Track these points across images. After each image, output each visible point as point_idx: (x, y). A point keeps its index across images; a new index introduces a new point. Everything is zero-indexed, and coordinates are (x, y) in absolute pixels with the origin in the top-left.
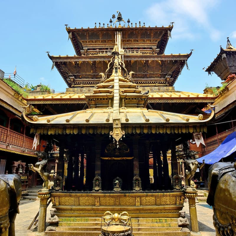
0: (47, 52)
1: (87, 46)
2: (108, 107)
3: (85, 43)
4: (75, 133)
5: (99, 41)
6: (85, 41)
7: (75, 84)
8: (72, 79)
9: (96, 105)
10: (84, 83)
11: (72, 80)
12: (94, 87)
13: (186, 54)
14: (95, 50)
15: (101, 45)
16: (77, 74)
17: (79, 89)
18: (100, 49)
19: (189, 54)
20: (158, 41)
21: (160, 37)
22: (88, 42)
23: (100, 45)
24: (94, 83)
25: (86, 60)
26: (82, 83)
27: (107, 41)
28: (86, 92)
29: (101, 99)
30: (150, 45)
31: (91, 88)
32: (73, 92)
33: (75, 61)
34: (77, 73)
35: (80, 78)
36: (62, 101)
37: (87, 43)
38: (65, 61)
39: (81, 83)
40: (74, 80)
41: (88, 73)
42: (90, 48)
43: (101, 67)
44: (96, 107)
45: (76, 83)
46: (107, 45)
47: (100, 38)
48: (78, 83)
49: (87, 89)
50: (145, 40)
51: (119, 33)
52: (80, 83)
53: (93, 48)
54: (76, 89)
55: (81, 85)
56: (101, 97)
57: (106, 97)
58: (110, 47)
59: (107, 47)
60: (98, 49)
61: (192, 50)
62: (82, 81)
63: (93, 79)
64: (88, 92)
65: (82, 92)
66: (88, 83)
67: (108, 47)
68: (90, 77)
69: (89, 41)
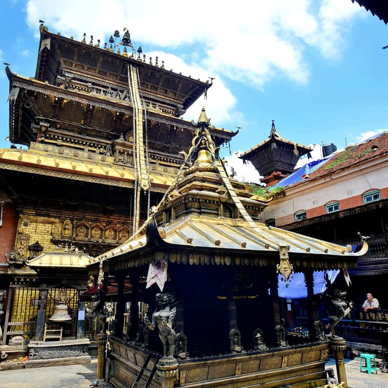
0: (6, 64)
1: (72, 71)
2: (217, 215)
3: (69, 66)
4: (228, 264)
5: (95, 70)
6: (70, 62)
7: (46, 138)
8: (44, 126)
9: (200, 209)
10: (64, 139)
11: (43, 129)
12: (83, 149)
13: (230, 132)
14: (85, 84)
15: (97, 78)
16: (55, 120)
17: (57, 149)
18: (93, 84)
19: (234, 132)
20: (185, 98)
21: (190, 93)
22: (74, 65)
23: (95, 78)
24: (82, 142)
25: (80, 101)
26: (60, 138)
27: (108, 75)
28: (70, 157)
29: (210, 201)
30: (173, 100)
31: (80, 152)
32: (45, 153)
33: (59, 96)
34: (54, 117)
35: (57, 129)
36: (39, 170)
37: (72, 66)
38: (40, 91)
39: (58, 137)
40: (46, 130)
41: (74, 123)
42: (76, 76)
43: (101, 118)
44: (200, 213)
45: (48, 135)
46: (106, 81)
47: (99, 65)
48: (52, 136)
49: (73, 152)
50: (168, 92)
51: (134, 68)
52: (56, 137)
53: (82, 78)
54: (50, 147)
55: (60, 142)
56: (211, 199)
57: (218, 200)
58: (111, 86)
59: (105, 84)
60: (91, 82)
61: (240, 128)
62: (62, 134)
63: (81, 134)
64: (75, 157)
65: (62, 155)
66: (72, 140)
67: (108, 85)
68: (76, 130)
69: (76, 65)
